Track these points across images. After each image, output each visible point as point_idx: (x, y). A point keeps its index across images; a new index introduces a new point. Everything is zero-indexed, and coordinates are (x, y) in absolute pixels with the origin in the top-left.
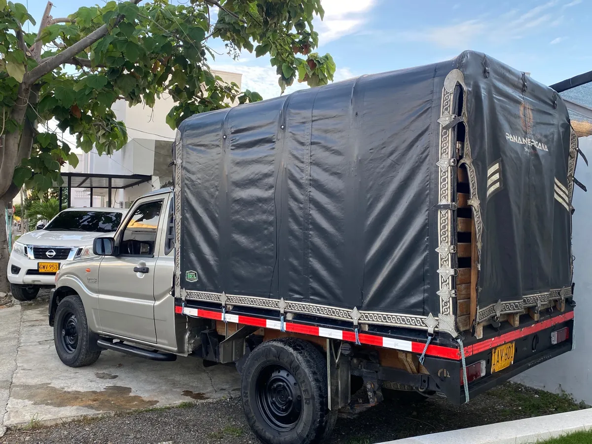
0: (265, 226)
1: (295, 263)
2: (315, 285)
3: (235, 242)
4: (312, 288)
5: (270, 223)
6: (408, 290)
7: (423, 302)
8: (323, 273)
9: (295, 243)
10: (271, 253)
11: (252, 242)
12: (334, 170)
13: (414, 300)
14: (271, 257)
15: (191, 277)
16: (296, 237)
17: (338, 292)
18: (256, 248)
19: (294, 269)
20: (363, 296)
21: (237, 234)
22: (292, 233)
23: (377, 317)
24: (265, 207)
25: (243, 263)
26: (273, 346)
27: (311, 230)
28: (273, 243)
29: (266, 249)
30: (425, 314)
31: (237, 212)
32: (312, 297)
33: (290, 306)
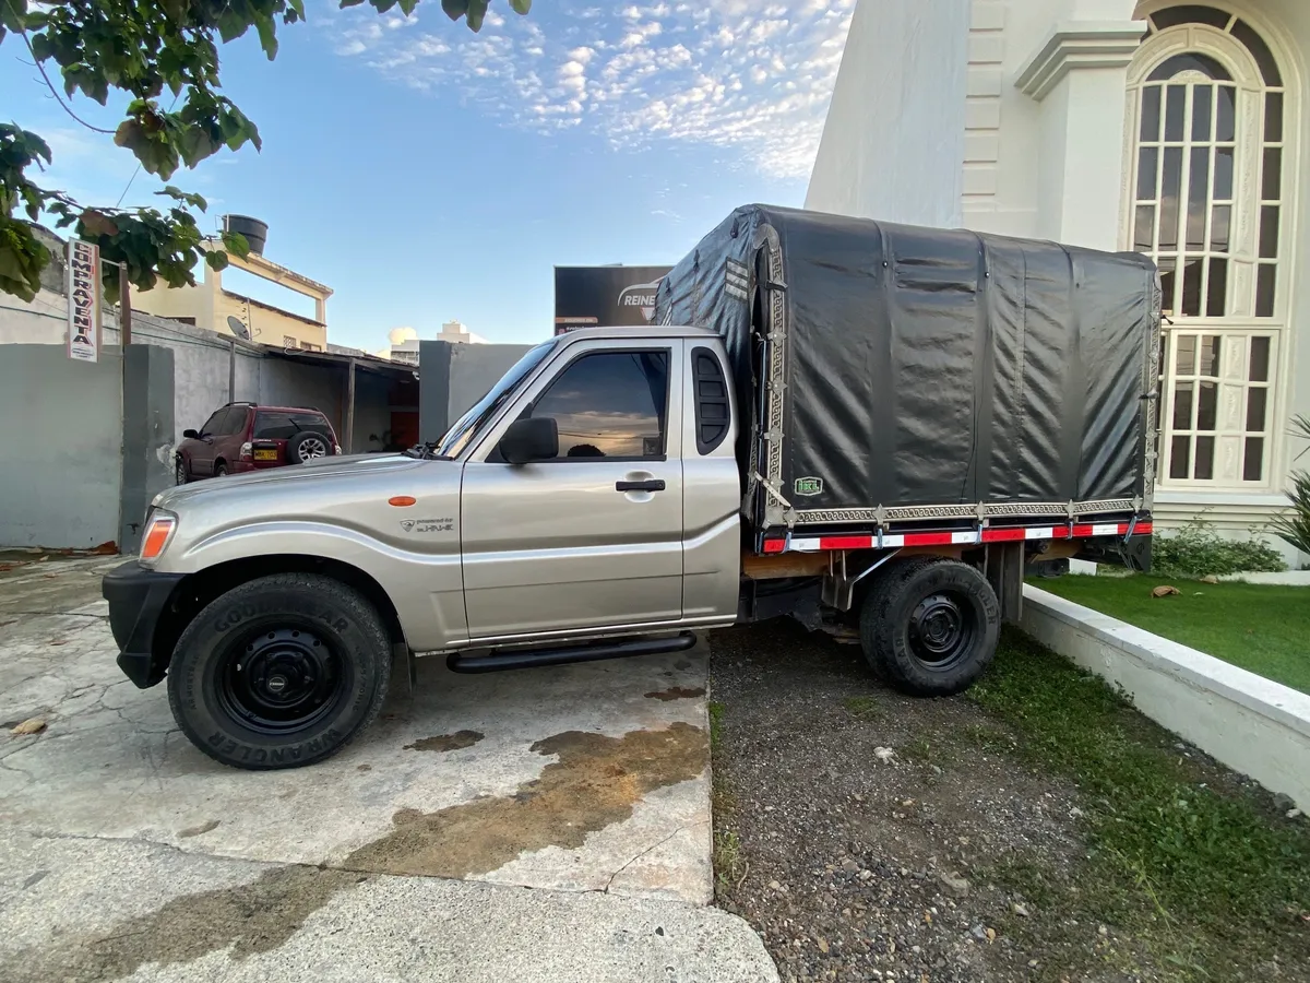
0: (958, 407)
1: (1001, 455)
2: (1025, 480)
3: (904, 430)
4: (1022, 484)
5: (966, 404)
6: (1119, 476)
7: (1132, 486)
8: (1037, 465)
9: (1001, 430)
10: (965, 444)
11: (934, 430)
12: (1053, 344)
13: (1123, 484)
14: (965, 449)
15: (807, 487)
16: (1003, 423)
17: (1053, 485)
18: (942, 437)
19: (997, 462)
20: (1077, 484)
21: (908, 417)
22: (998, 417)
23: (1092, 506)
24: (957, 380)
25: (917, 459)
26: (943, 566)
27: (1023, 413)
28: (967, 429)
29: (956, 439)
30: (1132, 496)
31: (908, 384)
32: (1021, 495)
33: (991, 510)
